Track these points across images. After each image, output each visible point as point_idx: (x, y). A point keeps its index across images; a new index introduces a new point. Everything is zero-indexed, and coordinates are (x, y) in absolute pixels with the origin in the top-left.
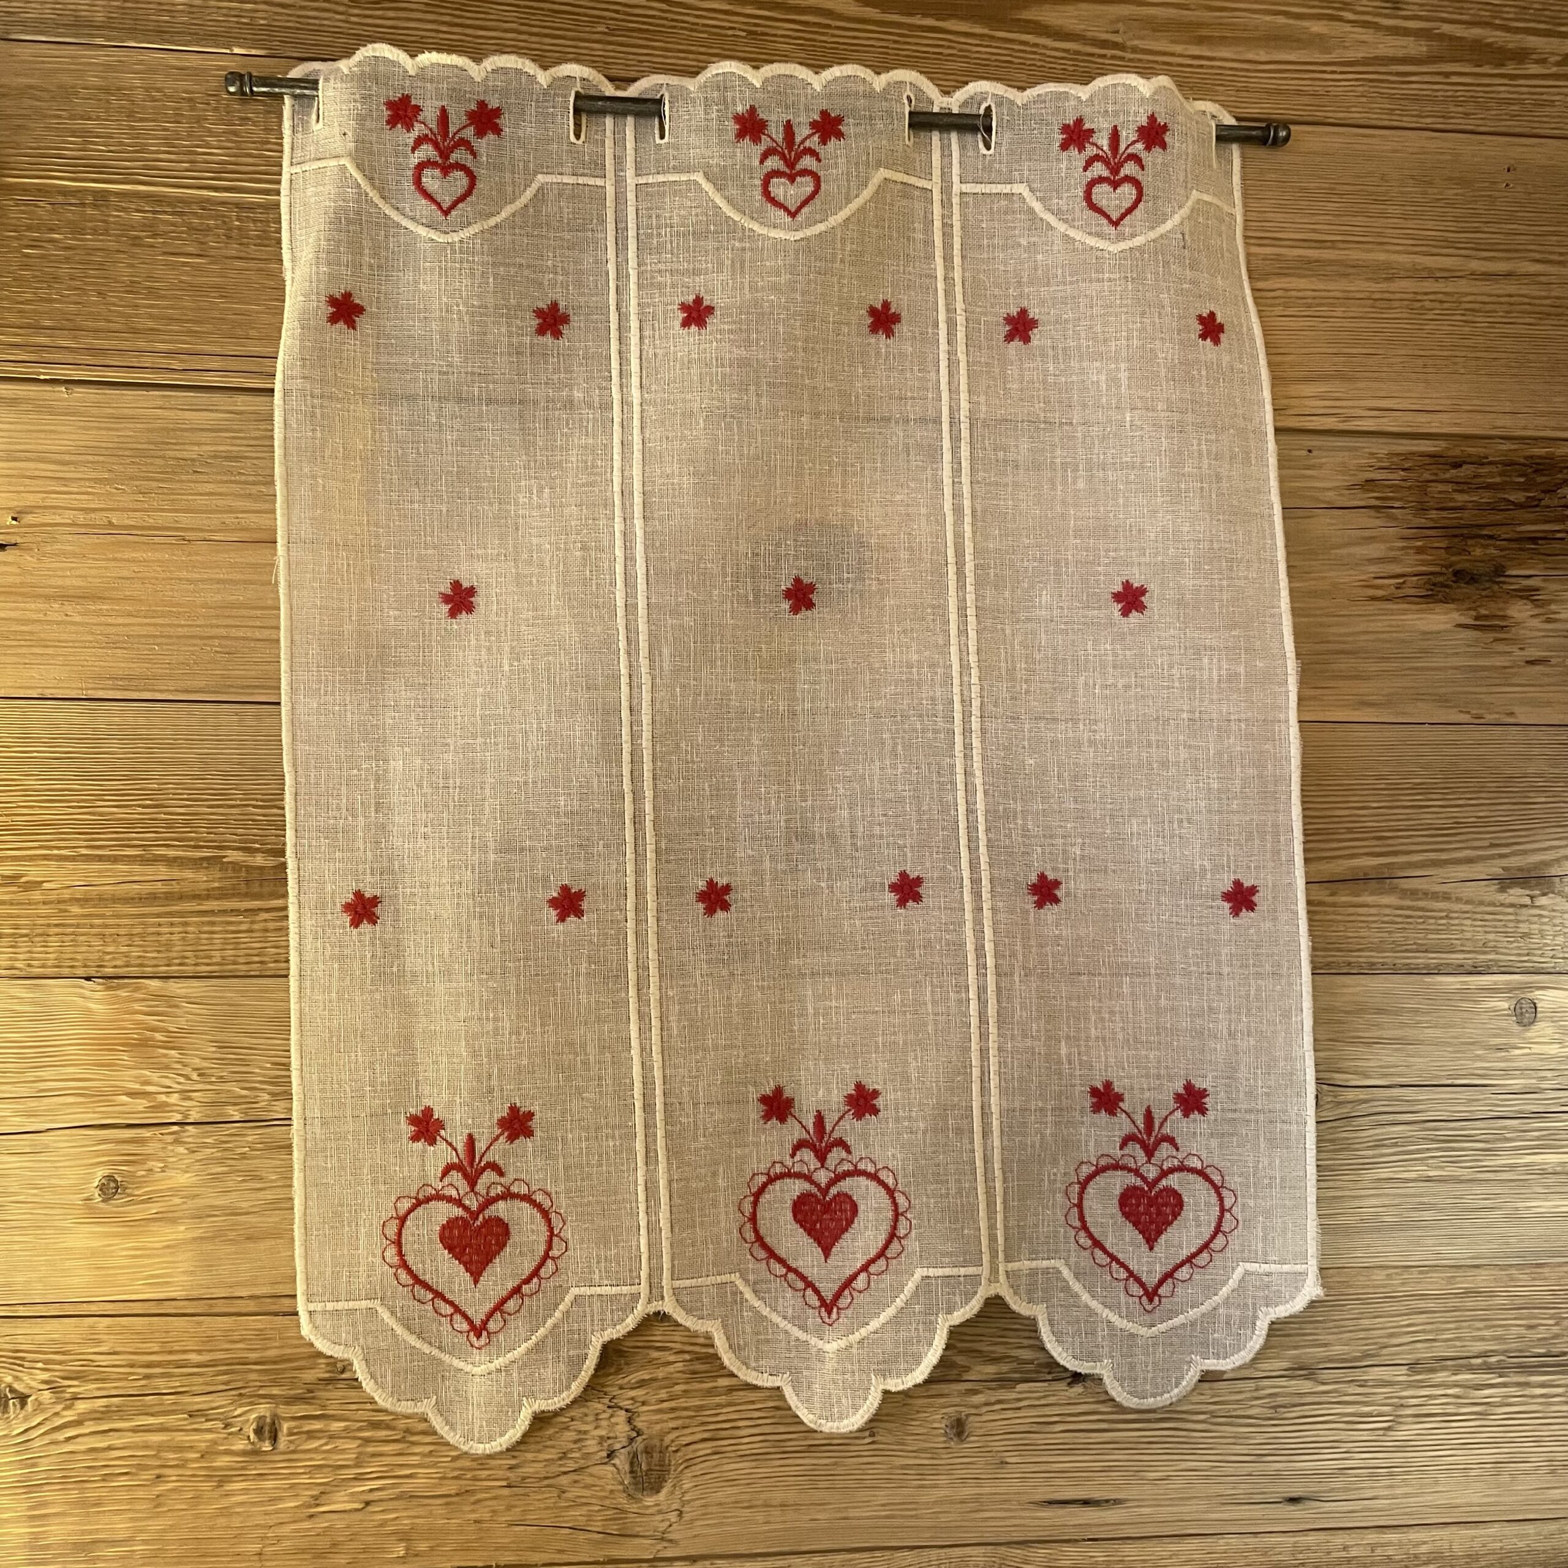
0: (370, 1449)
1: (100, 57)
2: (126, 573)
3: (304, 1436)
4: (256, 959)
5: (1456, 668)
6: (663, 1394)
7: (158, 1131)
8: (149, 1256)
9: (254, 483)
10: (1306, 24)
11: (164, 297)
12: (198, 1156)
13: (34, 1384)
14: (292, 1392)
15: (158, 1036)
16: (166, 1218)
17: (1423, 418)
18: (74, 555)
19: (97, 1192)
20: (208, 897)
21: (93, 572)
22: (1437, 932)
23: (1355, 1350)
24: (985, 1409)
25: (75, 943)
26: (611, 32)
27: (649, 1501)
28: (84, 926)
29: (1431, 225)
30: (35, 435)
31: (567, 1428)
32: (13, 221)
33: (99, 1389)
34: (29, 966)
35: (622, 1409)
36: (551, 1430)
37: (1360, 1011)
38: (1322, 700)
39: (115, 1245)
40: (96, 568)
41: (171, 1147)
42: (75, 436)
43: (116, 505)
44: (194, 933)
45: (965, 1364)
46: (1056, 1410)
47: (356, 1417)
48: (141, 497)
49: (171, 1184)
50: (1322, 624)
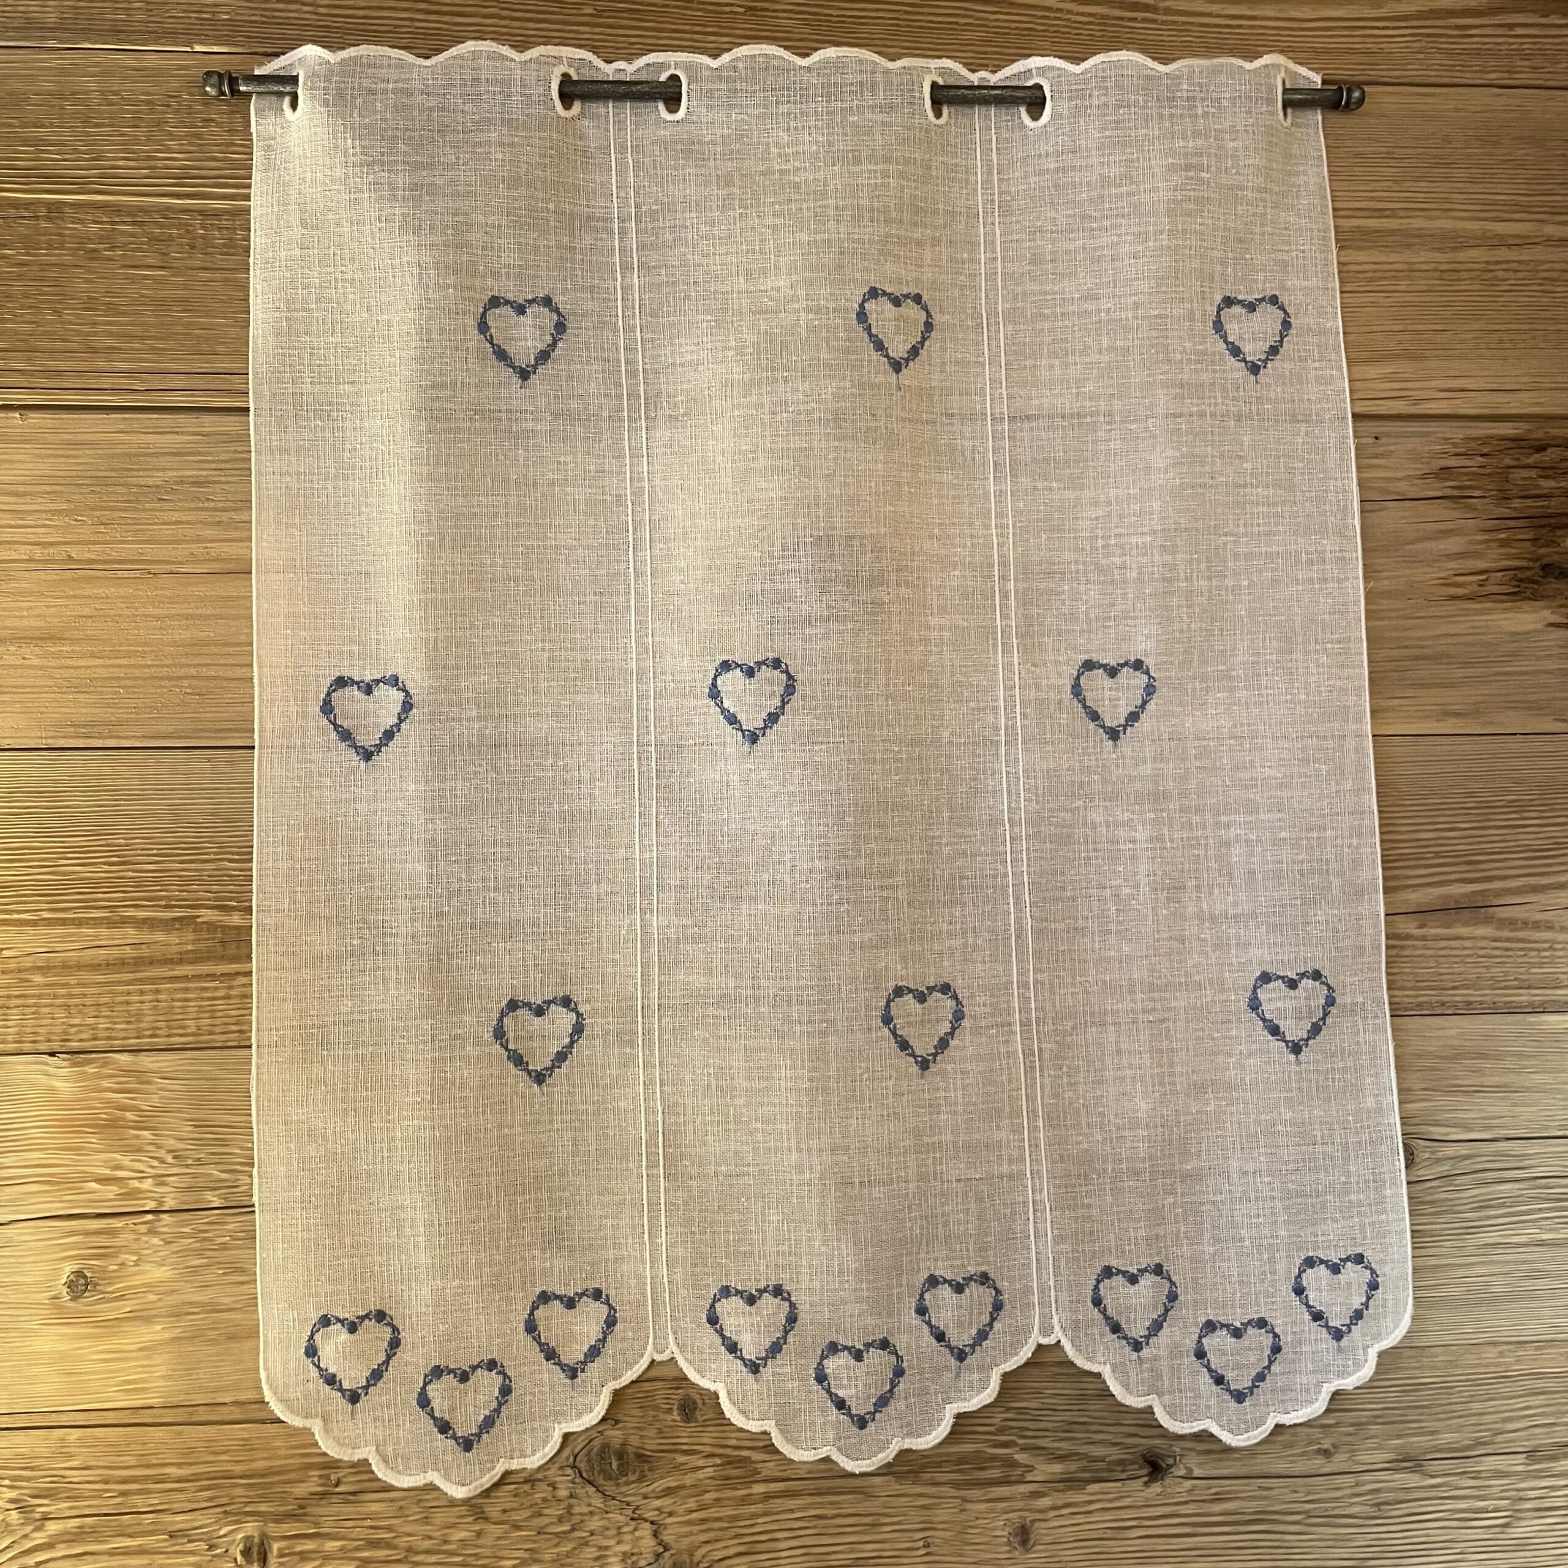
1: (54, 61)
2: (87, 611)
3: (297, 1558)
4: (234, 1028)
5: (1547, 672)
6: (692, 1504)
7: (130, 1220)
8: (123, 1360)
9: (224, 510)
11: (123, 314)
12: (175, 1247)
14: (282, 1509)
15: (129, 1115)
16: (141, 1317)
17: (1502, 398)
18: (31, 593)
19: (65, 1290)
20: (181, 961)
21: (52, 610)
22: (1541, 965)
23: (1465, 1438)
24: (1052, 1514)
25: (38, 1016)
26: (599, 14)
28: (47, 996)
31: (586, 1544)
33: (71, 1508)
35: (646, 1521)
36: (569, 1547)
37: (1458, 1056)
38: (1400, 711)
39: (89, 1347)
40: (55, 606)
41: (145, 1238)
42: (30, 466)
43: (75, 538)
44: (166, 1001)
45: (1028, 1463)
46: (1132, 1514)
47: (353, 1536)
48: (102, 529)
49: (146, 1279)
50: (1398, 629)
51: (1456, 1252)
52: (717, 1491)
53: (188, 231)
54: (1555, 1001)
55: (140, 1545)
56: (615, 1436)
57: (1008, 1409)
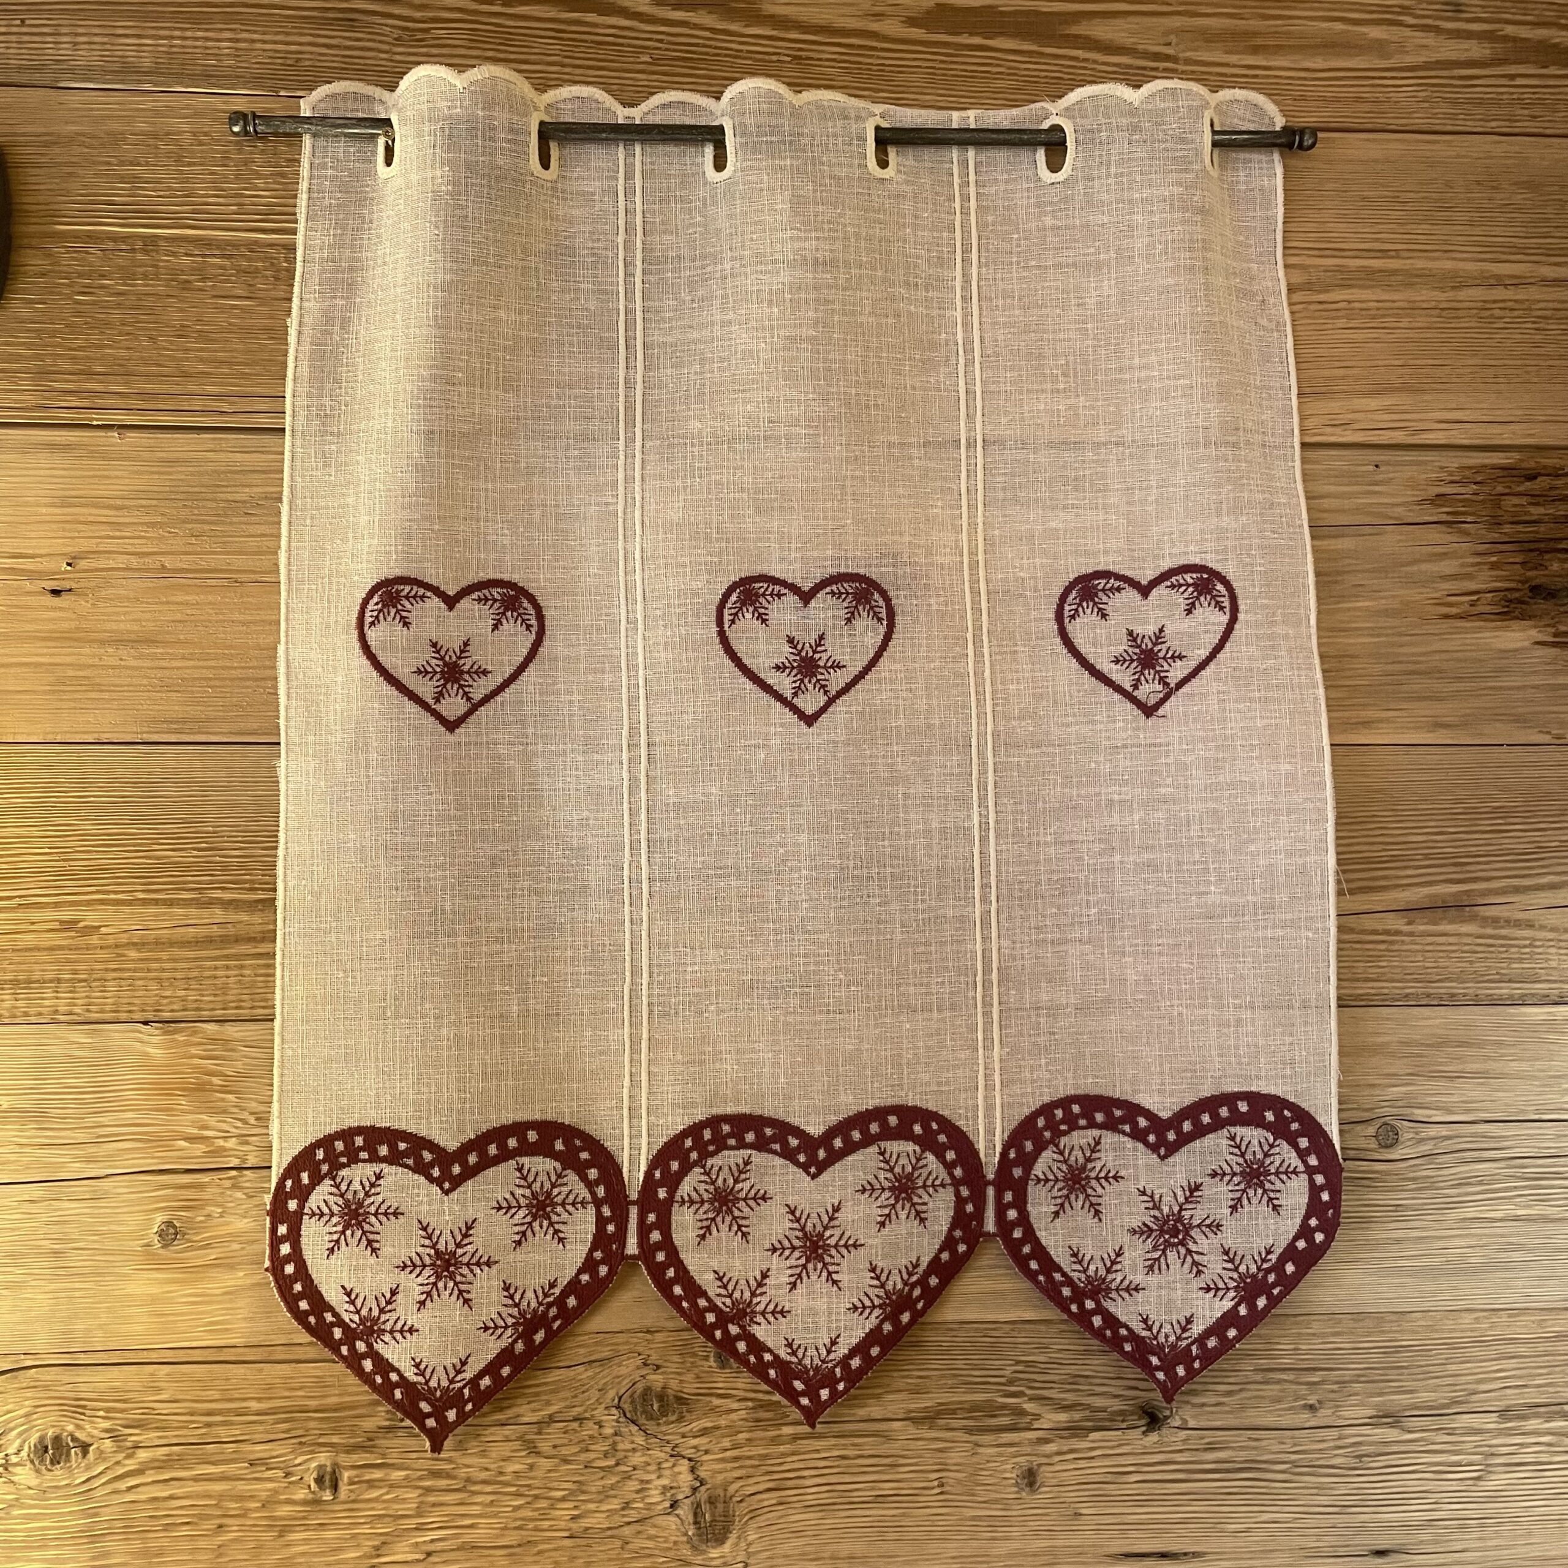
0: (431, 1499)
1: (147, 103)
2: (178, 617)
3: (365, 1485)
5: (1533, 687)
6: (726, 1442)
7: (216, 1176)
8: (207, 1303)
10: (1364, 29)
11: (213, 341)
12: (256, 1201)
13: (95, 1432)
14: (352, 1441)
15: (216, 1080)
16: (226, 1264)
17: (1496, 429)
18: (129, 599)
19: (156, 1238)
20: (264, 940)
21: (148, 616)
22: (1521, 960)
23: (1441, 1397)
24: (1058, 1458)
25: (133, 988)
26: (655, 61)
27: (714, 1553)
28: (141, 970)
29: (1498, 231)
30: (90, 480)
31: (629, 1478)
32: (65, 268)
33: (160, 1437)
34: (88, 1011)
35: (684, 1458)
36: (613, 1480)
37: (1442, 1043)
38: (1396, 722)
39: (177, 1291)
40: (150, 612)
41: (229, 1193)
42: (127, 481)
43: (168, 548)
44: (250, 976)
45: (1036, 1412)
46: (1131, 1460)
47: (417, 1467)
48: (193, 540)
49: (229, 1229)
50: (1393, 645)
51: (1436, 1225)
53: (272, 264)
54: (1533, 995)
55: (222, 1472)
56: (657, 1380)
57: (1018, 1362)
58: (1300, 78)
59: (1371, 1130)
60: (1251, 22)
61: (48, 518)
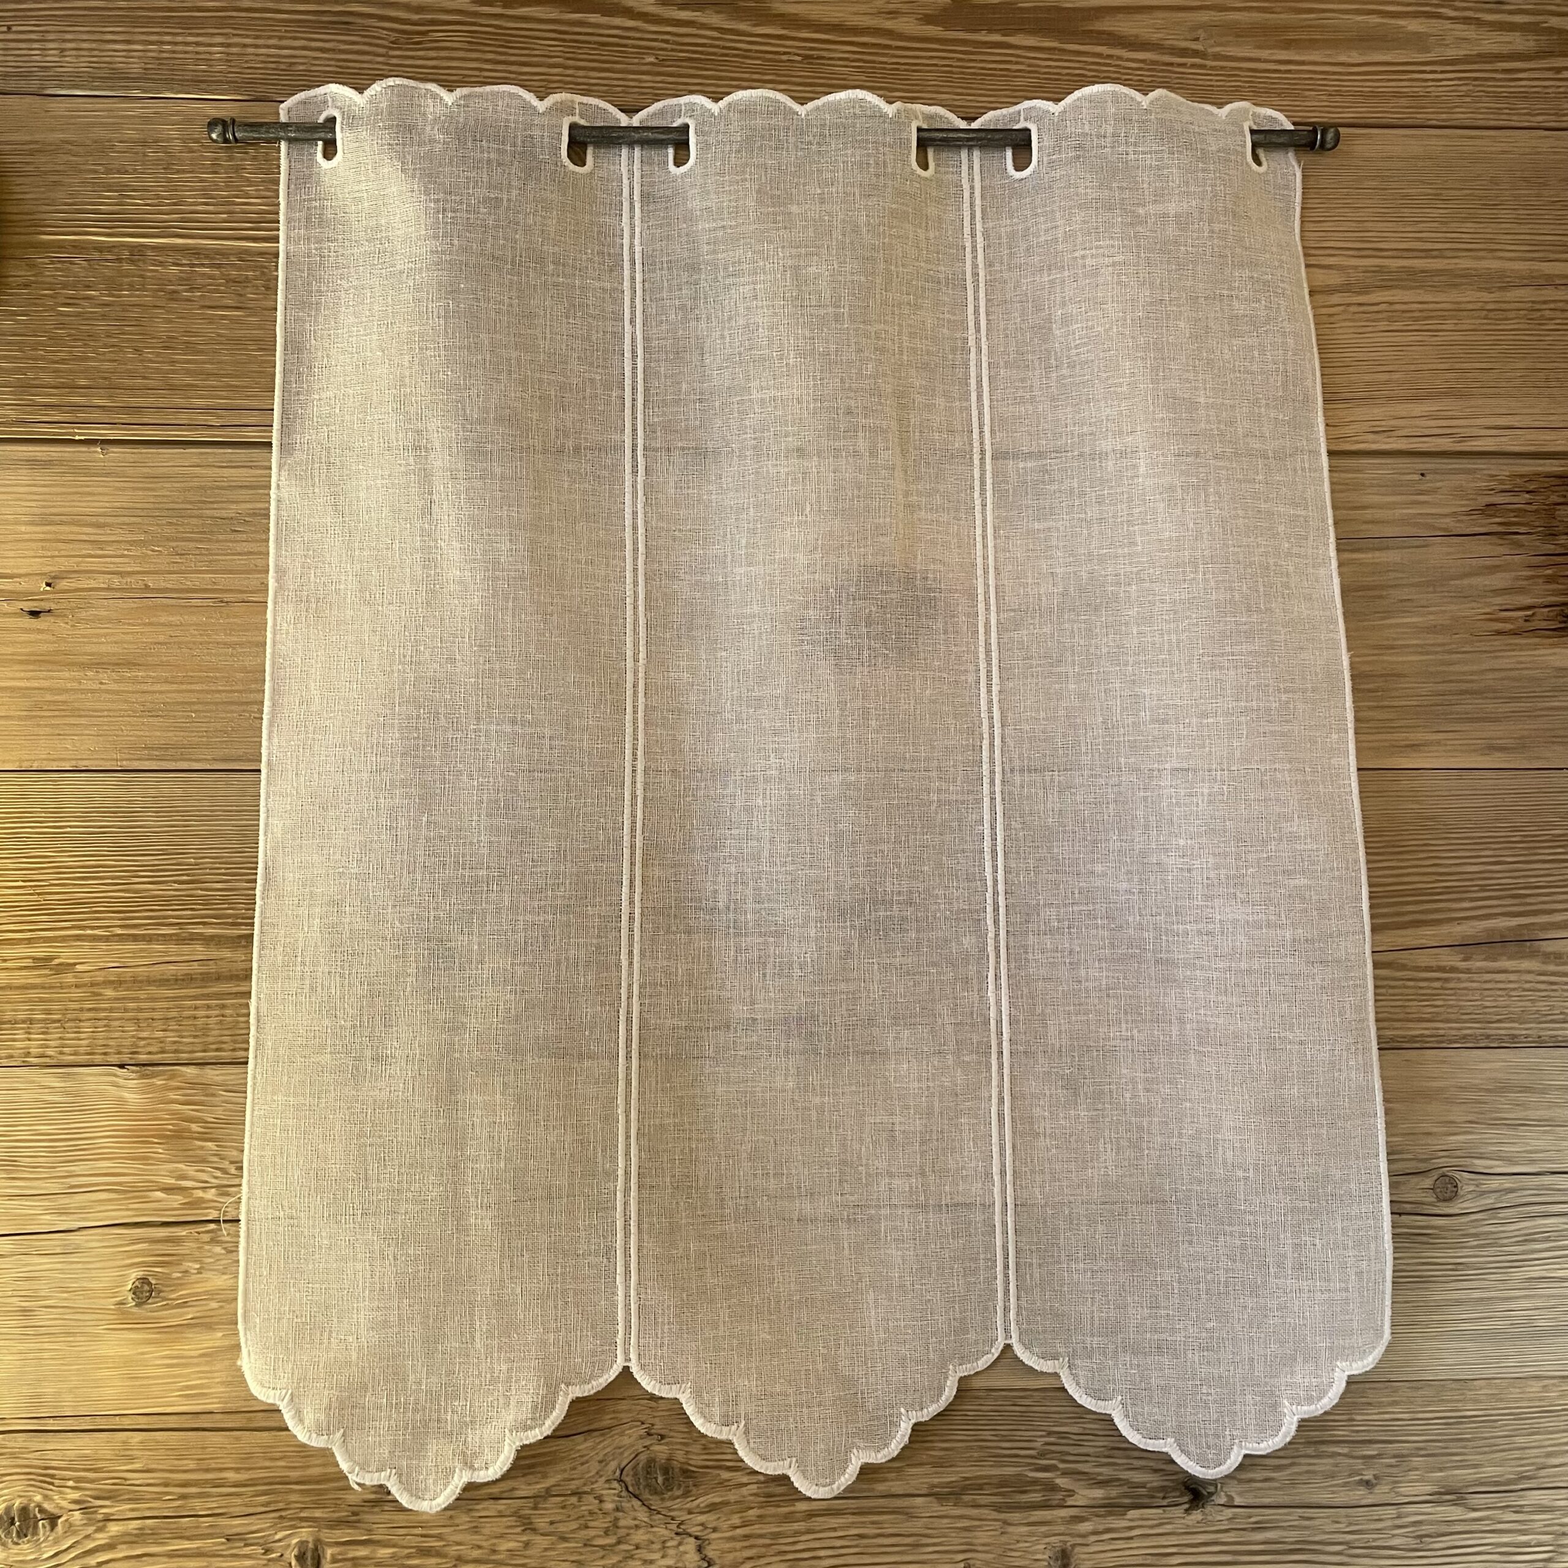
1: (136, 109)
2: (161, 638)
3: (349, 1564)
6: (736, 1520)
7: (194, 1229)
8: (185, 1365)
10: (1401, 22)
11: (201, 352)
13: (64, 1504)
14: (336, 1515)
15: (194, 1127)
16: (203, 1324)
17: (1547, 436)
18: (110, 620)
19: (130, 1296)
21: (129, 638)
23: (1507, 1472)
24: (1093, 1538)
25: (109, 1029)
26: (662, 62)
28: (118, 1010)
29: (1547, 229)
30: (70, 497)
31: (632, 1557)
32: (49, 279)
33: (133, 1510)
34: (61, 1053)
35: (690, 1536)
36: (614, 1559)
37: (1503, 1088)
38: (1446, 745)
39: (152, 1353)
40: (132, 633)
41: (207, 1247)
42: (110, 498)
43: (152, 568)
44: (231, 1016)
45: (1071, 1488)
46: (1174, 1540)
47: (404, 1543)
48: (178, 559)
49: (208, 1286)
50: (1444, 663)
51: (1502, 1287)
52: (762, 1507)
53: (263, 273)
55: (198, 1548)
56: (661, 1451)
57: (1050, 1434)
58: (1334, 73)
59: (1428, 1182)
60: (1282, 16)
61: (26, 536)
